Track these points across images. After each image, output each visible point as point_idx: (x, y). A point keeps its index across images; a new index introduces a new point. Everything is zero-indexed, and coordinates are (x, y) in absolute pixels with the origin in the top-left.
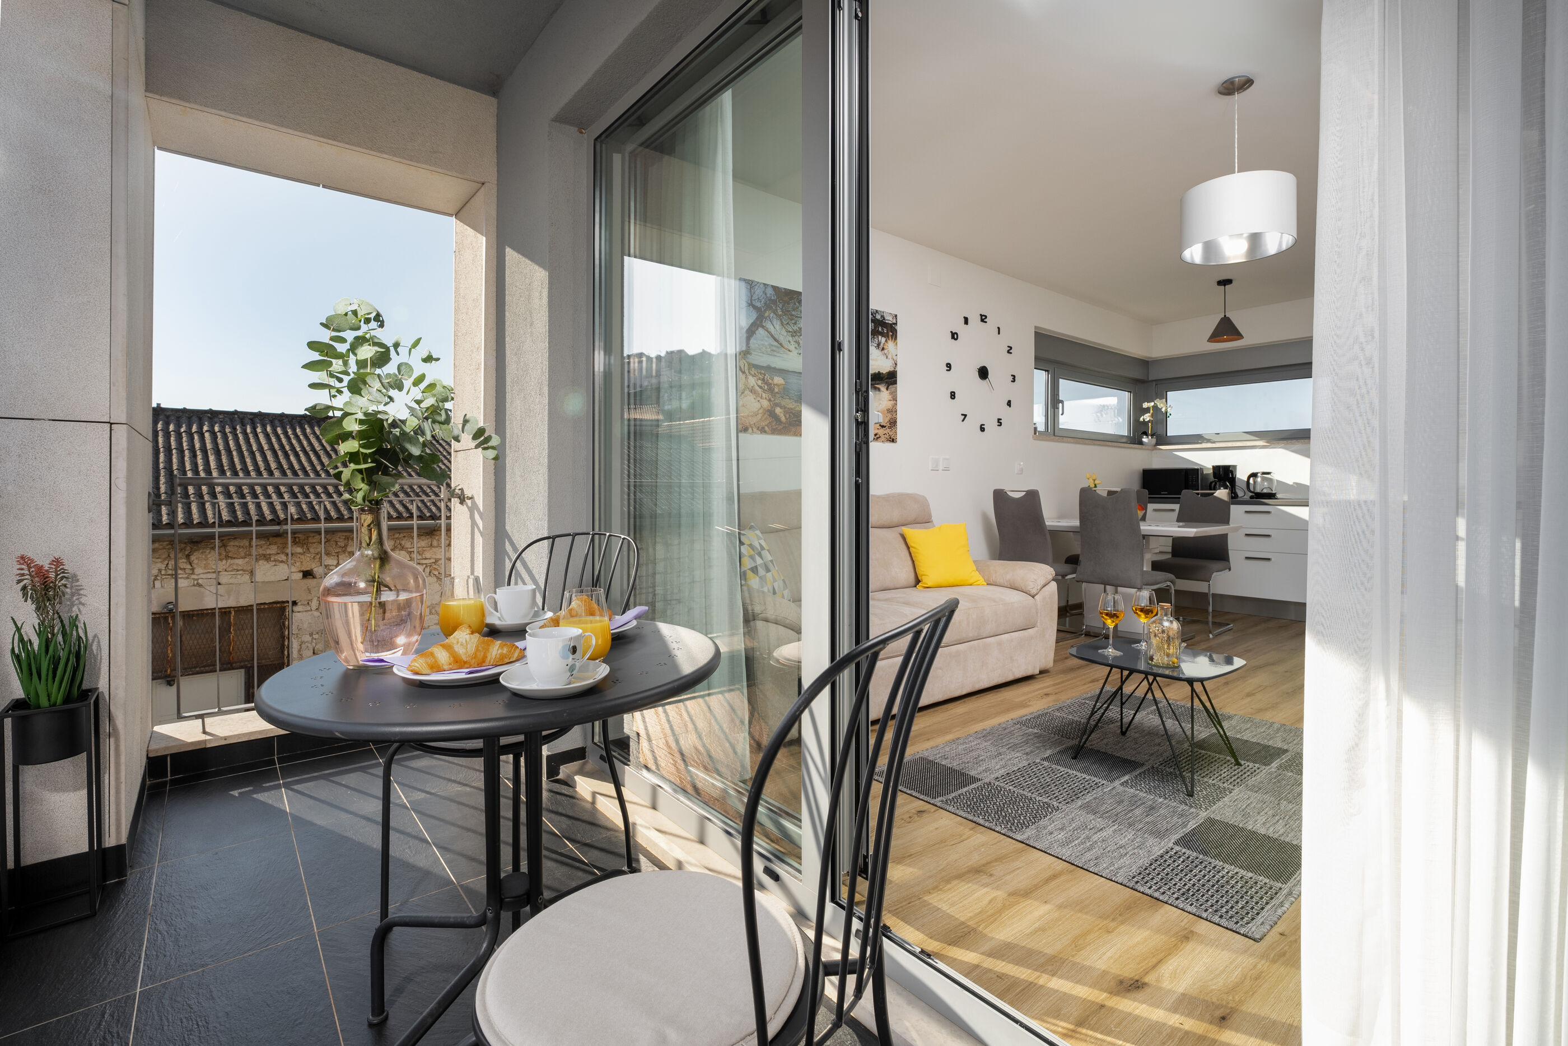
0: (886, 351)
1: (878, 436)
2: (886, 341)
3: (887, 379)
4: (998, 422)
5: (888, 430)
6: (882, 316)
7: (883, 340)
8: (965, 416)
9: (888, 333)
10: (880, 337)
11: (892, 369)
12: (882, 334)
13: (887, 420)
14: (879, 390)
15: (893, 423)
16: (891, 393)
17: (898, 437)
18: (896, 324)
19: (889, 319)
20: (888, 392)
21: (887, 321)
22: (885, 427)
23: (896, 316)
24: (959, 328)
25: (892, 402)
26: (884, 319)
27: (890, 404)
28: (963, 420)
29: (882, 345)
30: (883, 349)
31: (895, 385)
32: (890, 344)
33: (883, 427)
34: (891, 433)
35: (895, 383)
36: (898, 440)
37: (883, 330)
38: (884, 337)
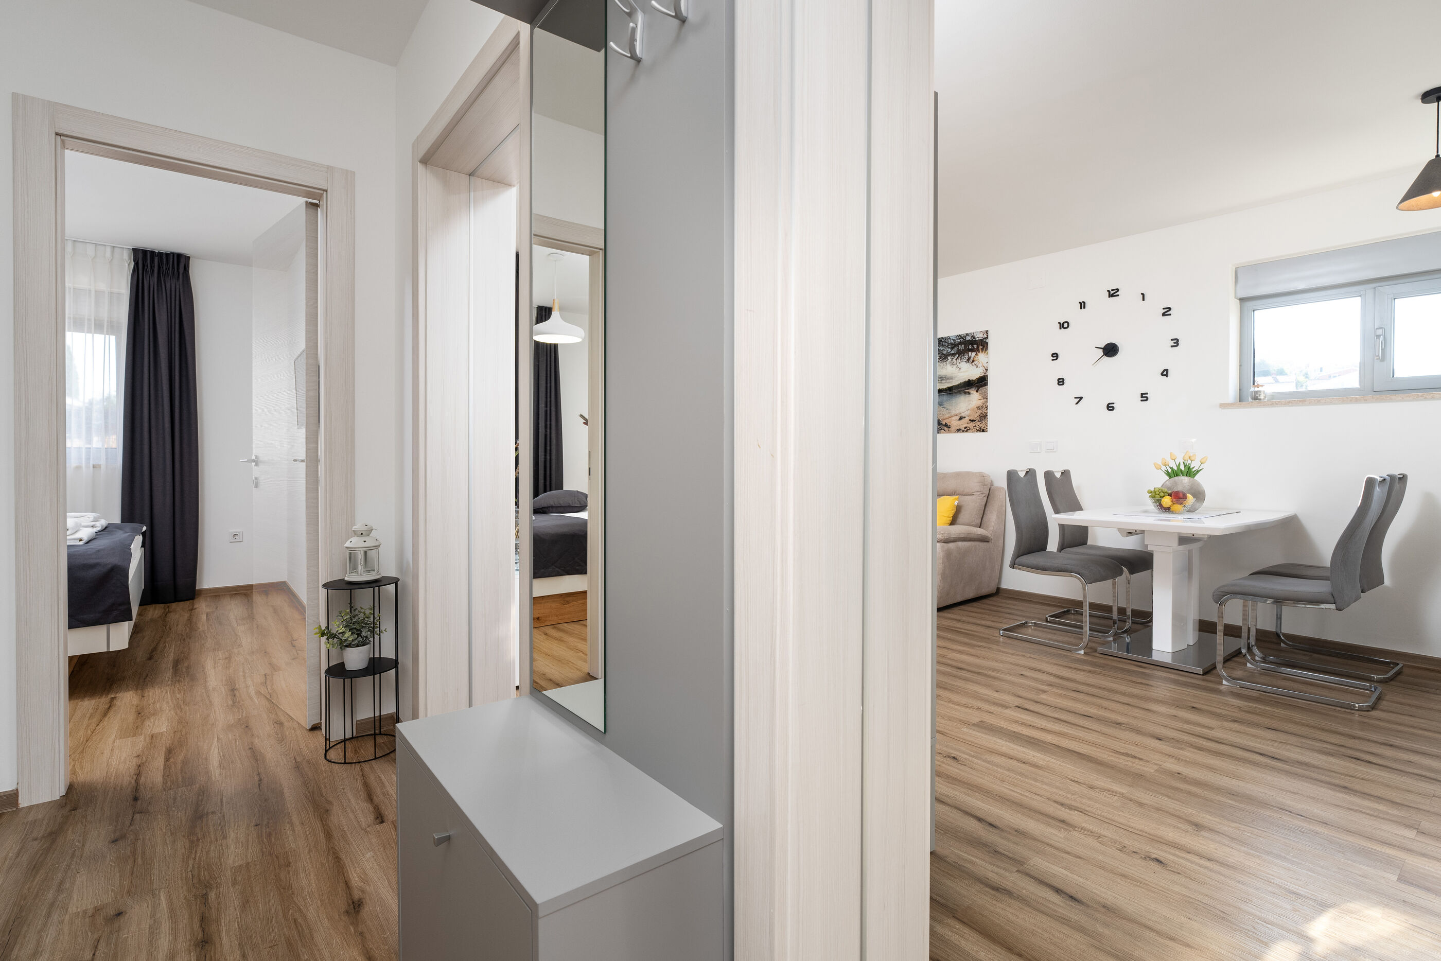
0: (975, 363)
1: (968, 428)
2: (976, 354)
3: (977, 383)
4: (1142, 397)
5: (978, 423)
6: (972, 337)
7: (974, 354)
8: (1081, 398)
9: (978, 347)
10: (970, 353)
11: (983, 374)
12: (972, 350)
13: (977, 415)
14: (969, 393)
15: (984, 417)
16: (981, 394)
17: (988, 428)
18: (987, 338)
19: (979, 336)
20: (979, 393)
21: (977, 339)
22: (975, 421)
23: (987, 332)
24: (1072, 314)
25: (983, 401)
26: (974, 337)
27: (980, 403)
28: (1077, 403)
29: (972, 359)
30: (973, 361)
31: (986, 387)
32: (981, 357)
33: (972, 421)
34: (981, 425)
35: (986, 384)
36: (988, 430)
37: (973, 347)
38: (975, 351)
